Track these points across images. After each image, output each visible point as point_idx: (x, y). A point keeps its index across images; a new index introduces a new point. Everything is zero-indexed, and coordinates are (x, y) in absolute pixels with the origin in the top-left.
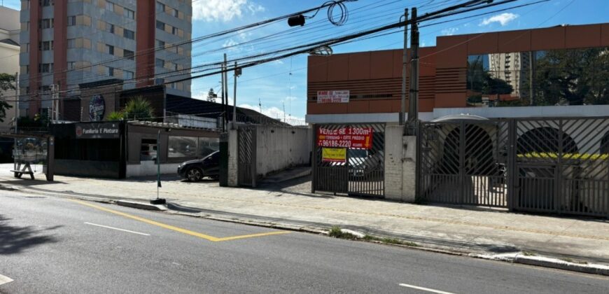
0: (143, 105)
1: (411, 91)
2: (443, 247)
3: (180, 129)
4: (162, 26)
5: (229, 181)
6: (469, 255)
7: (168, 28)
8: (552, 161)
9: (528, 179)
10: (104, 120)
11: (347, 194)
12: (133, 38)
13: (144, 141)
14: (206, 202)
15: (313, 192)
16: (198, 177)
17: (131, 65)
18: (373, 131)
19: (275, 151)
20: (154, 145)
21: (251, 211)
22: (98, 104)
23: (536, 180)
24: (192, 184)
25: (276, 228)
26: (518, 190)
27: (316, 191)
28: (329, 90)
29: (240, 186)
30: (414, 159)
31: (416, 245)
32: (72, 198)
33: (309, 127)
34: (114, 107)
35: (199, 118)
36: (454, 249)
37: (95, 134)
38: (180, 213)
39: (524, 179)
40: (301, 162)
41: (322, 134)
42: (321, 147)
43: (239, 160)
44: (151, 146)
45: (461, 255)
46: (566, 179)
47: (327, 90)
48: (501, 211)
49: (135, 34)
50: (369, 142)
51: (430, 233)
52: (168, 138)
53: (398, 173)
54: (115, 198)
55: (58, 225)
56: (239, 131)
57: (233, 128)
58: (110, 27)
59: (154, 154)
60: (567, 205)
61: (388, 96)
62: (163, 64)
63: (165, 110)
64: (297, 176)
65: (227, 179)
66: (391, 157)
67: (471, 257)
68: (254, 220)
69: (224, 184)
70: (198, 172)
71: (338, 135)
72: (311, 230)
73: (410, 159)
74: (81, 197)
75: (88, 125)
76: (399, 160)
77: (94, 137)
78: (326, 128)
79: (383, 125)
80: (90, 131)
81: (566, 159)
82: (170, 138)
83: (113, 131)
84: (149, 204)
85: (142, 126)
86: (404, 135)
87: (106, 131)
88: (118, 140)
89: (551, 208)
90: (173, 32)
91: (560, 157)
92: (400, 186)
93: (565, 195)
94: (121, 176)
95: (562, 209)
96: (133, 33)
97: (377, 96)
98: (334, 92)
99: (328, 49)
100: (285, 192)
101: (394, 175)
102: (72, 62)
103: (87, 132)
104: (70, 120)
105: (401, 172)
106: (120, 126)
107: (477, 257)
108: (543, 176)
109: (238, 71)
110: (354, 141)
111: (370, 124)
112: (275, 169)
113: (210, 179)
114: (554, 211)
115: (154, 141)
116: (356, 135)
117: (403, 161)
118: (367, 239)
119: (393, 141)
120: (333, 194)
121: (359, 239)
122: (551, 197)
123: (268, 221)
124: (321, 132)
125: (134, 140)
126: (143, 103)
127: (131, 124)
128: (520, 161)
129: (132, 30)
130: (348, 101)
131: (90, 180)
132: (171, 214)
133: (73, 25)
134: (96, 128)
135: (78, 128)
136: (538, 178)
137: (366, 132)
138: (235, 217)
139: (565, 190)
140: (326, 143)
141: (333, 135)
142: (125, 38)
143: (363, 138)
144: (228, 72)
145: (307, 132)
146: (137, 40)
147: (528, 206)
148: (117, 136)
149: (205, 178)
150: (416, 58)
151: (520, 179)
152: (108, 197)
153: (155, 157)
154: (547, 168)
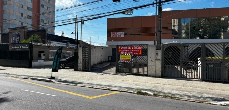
0: (37, 37)
1: (159, 31)
2: (191, 99)
3: (54, 47)
4: (43, 6)
5: (79, 68)
6: (207, 102)
7: (46, 7)
8: (220, 60)
9: (210, 68)
10: (20, 43)
11: (131, 74)
12: (31, 11)
13: (40, 52)
14: (72, 78)
15: (116, 73)
16: (64, 67)
17: (30, 22)
18: (143, 48)
19: (96, 56)
20: (43, 53)
21: (95, 82)
22: (17, 37)
23: (214, 68)
24: (62, 70)
25: (110, 90)
26: (206, 72)
27: (117, 73)
28: (116, 32)
29: (84, 70)
30: (161, 59)
31: (179, 98)
32: (10, 76)
33: (108, 47)
34: (24, 38)
35: (59, 43)
36: (198, 100)
37: (18, 49)
38: (63, 83)
39: (209, 68)
40: (105, 61)
41: (120, 49)
42: (120, 54)
43: (83, 60)
44: (42, 54)
45: (202, 103)
46: (227, 68)
47: (118, 32)
48: (199, 81)
49: (32, 9)
50: (141, 53)
51: (181, 92)
52: (49, 50)
53: (154, 65)
54: (30, 76)
55: (9, 91)
56: (83, 47)
57: (80, 46)
58: (21, 6)
59: (43, 57)
60: (227, 78)
61: (140, 34)
62: (44, 21)
63: (46, 39)
64: (105, 66)
65: (78, 68)
66: (151, 58)
67: (208, 103)
68: (98, 86)
69: (76, 70)
70: (64, 65)
71: (127, 49)
72: (127, 91)
73: (159, 59)
74: (14, 76)
75: (14, 45)
76: (154, 60)
77: (17, 50)
78: (122, 47)
79: (147, 45)
80: (16, 48)
81: (226, 60)
82: (51, 50)
83: (26, 48)
84: (47, 79)
85: (39, 45)
86: (156, 49)
87: (23, 47)
88: (28, 51)
89: (220, 79)
90: (48, 9)
91: (224, 58)
92: (155, 70)
93: (226, 74)
94: (30, 66)
95: (225, 80)
96: (31, 8)
97: (135, 34)
98: (118, 33)
99: (131, 12)
100: (104, 73)
101: (152, 66)
102: (5, 20)
103: (14, 48)
104: (6, 43)
105: (155, 65)
106: (29, 45)
107: (211, 104)
108: (217, 66)
109: (82, 23)
110: (134, 52)
111: (141, 45)
112: (96, 63)
113: (68, 67)
114: (221, 81)
115: (43, 52)
116: (135, 49)
117: (156, 60)
118: (155, 95)
119: (152, 52)
120: (125, 74)
121: (151, 95)
122: (220, 75)
123: (105, 87)
124: (120, 48)
125: (35, 51)
126: (37, 36)
127: (34, 45)
128: (207, 60)
129: (31, 7)
130: (124, 36)
131: (16, 68)
132: (59, 84)
133: (6, 4)
134: (18, 46)
135: (10, 46)
136: (215, 67)
137: (140, 48)
138: (89, 85)
139: (226, 72)
140: (122, 53)
141: (125, 49)
142: (28, 11)
143: (138, 51)
144: (78, 23)
145: (107, 49)
146: (33, 11)
147: (210, 79)
148: (28, 50)
149: (66, 67)
150: (161, 18)
151: (207, 68)
152: (27, 76)
153: (44, 58)
154: (218, 63)
